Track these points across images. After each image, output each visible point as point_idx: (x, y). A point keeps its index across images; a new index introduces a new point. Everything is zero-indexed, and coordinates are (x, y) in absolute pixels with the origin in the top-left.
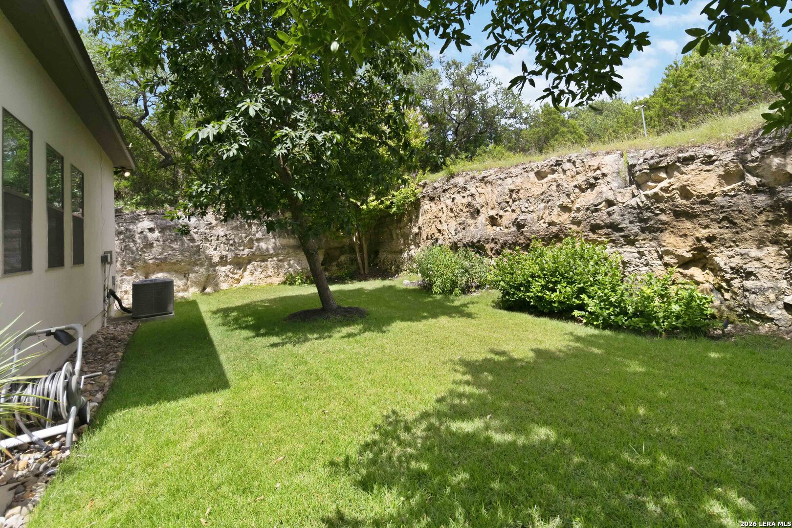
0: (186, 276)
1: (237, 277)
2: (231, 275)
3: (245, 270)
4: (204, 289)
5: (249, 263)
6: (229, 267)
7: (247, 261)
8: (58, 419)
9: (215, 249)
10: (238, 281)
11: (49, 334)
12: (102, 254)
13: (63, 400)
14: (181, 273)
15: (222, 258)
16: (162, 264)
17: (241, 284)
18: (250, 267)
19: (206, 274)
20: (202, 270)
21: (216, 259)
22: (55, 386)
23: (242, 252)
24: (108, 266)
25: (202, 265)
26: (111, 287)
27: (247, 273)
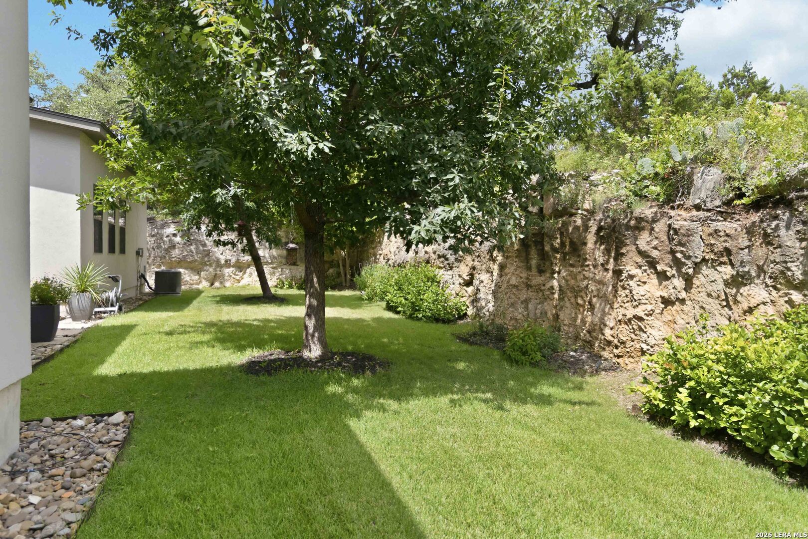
0: (199, 274)
1: (238, 277)
2: (233, 276)
3: (245, 273)
4: (212, 284)
5: (249, 267)
6: (232, 269)
7: (246, 266)
8: (112, 306)
9: (222, 254)
10: (239, 281)
11: (110, 277)
12: (136, 249)
13: (114, 299)
14: (195, 271)
15: (226, 261)
16: (181, 262)
17: (240, 284)
18: (248, 270)
19: (213, 273)
20: (211, 270)
21: (223, 262)
22: (112, 295)
23: (242, 259)
24: (140, 258)
25: (211, 265)
26: (142, 272)
27: (246, 275)
